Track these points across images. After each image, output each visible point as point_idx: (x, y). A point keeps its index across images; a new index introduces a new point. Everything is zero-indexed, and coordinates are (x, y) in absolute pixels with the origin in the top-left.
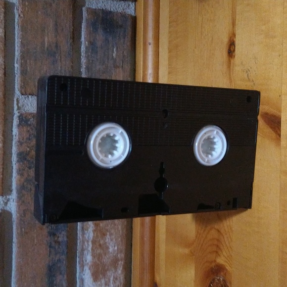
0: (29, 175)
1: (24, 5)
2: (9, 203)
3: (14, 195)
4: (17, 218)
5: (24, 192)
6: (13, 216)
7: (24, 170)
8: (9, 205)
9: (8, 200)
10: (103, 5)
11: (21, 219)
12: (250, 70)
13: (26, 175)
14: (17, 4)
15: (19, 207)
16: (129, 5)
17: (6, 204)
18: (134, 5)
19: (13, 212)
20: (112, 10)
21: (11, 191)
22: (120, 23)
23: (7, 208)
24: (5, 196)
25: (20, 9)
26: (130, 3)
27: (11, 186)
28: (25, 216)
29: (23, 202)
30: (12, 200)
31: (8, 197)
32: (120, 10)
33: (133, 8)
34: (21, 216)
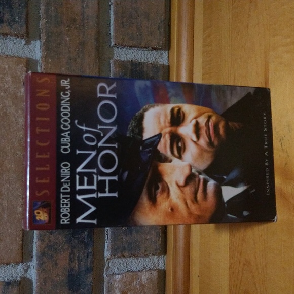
0: (50, 241)
1: (47, 62)
2: (29, 269)
3: (34, 262)
4: (37, 287)
5: (45, 259)
6: (34, 285)
7: (45, 235)
8: (29, 272)
9: (29, 267)
10: (133, 56)
11: (41, 288)
12: (284, 138)
13: (47, 241)
14: (40, 62)
15: (39, 275)
16: (162, 54)
17: (26, 271)
18: (167, 53)
19: (33, 280)
20: (143, 60)
21: (32, 257)
22: (151, 75)
23: (28, 276)
24: (25, 263)
25: (43, 67)
26: (163, 52)
27: (32, 252)
28: (45, 284)
29: (44, 270)
30: (32, 267)
31: (28, 264)
32: (151, 60)
33: (166, 57)
34: (41, 284)
